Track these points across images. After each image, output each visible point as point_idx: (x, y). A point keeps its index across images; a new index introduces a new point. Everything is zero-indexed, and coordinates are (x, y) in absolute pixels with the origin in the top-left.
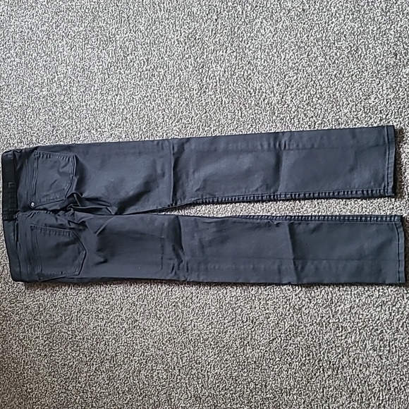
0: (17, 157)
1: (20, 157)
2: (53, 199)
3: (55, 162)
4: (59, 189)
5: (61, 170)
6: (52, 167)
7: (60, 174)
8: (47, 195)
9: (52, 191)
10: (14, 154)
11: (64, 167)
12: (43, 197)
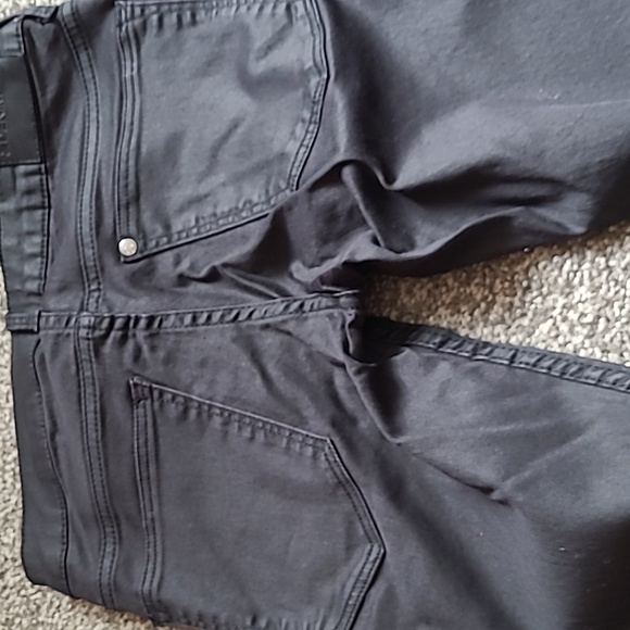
0: (41, 47)
1: (54, 44)
2: (236, 211)
3: (225, 37)
4: (257, 158)
5: (258, 68)
6: (210, 65)
7: (253, 85)
8: (198, 200)
9: (221, 177)
10: (26, 34)
11: (269, 47)
12: (181, 210)
